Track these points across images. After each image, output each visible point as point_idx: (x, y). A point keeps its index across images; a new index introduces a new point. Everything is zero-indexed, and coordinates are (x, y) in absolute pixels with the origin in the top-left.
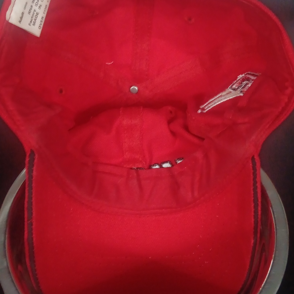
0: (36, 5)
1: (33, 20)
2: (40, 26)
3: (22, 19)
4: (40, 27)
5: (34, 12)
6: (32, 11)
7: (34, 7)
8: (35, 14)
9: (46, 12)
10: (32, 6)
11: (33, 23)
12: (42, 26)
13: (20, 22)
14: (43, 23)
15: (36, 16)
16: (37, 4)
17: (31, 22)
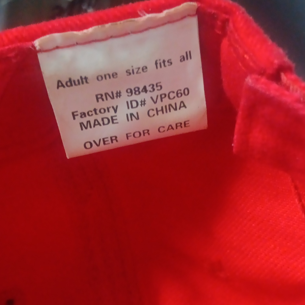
0: (130, 105)
1: (92, 119)
2: (94, 144)
3: (71, 85)
4: (88, 145)
5: (111, 110)
6: (110, 103)
7: (121, 103)
8: (108, 115)
9: (132, 141)
10: (119, 94)
11: (84, 120)
12: (95, 149)
13: (60, 84)
14: (103, 147)
15: (106, 121)
16: (134, 104)
17: (83, 115)
